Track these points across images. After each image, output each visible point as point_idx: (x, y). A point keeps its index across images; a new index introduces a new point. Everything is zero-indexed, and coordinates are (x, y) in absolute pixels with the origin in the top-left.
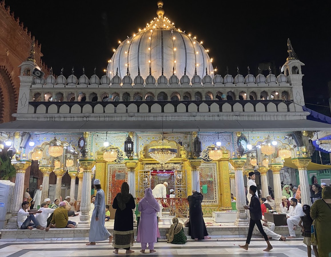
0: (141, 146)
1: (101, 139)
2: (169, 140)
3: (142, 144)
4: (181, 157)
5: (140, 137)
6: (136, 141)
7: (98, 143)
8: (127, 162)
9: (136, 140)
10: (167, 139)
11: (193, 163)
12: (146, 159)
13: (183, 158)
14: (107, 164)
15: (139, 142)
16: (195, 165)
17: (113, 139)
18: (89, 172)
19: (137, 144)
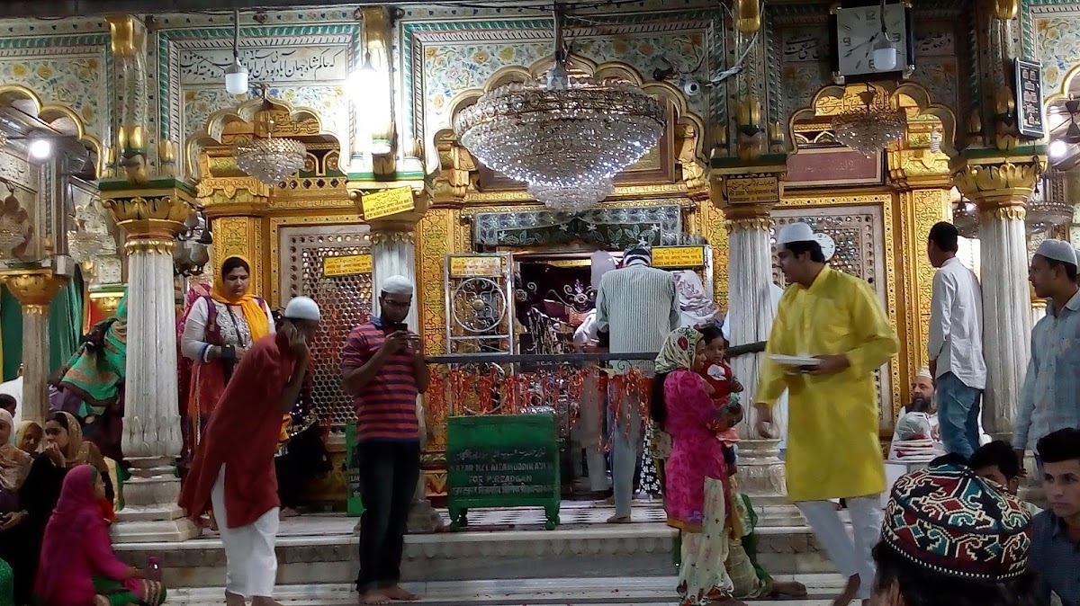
0: (440, 102)
1: (214, 69)
2: (599, 60)
3: (441, 90)
4: (679, 179)
5: (433, 53)
6: (406, 72)
7: (201, 88)
8: (364, 190)
9: (406, 63)
10: (589, 55)
11: (740, 189)
12: (482, 197)
13: (690, 184)
14: (273, 226)
15: (428, 80)
16: (752, 198)
17: (277, 66)
18: (156, 248)
19: (413, 86)
